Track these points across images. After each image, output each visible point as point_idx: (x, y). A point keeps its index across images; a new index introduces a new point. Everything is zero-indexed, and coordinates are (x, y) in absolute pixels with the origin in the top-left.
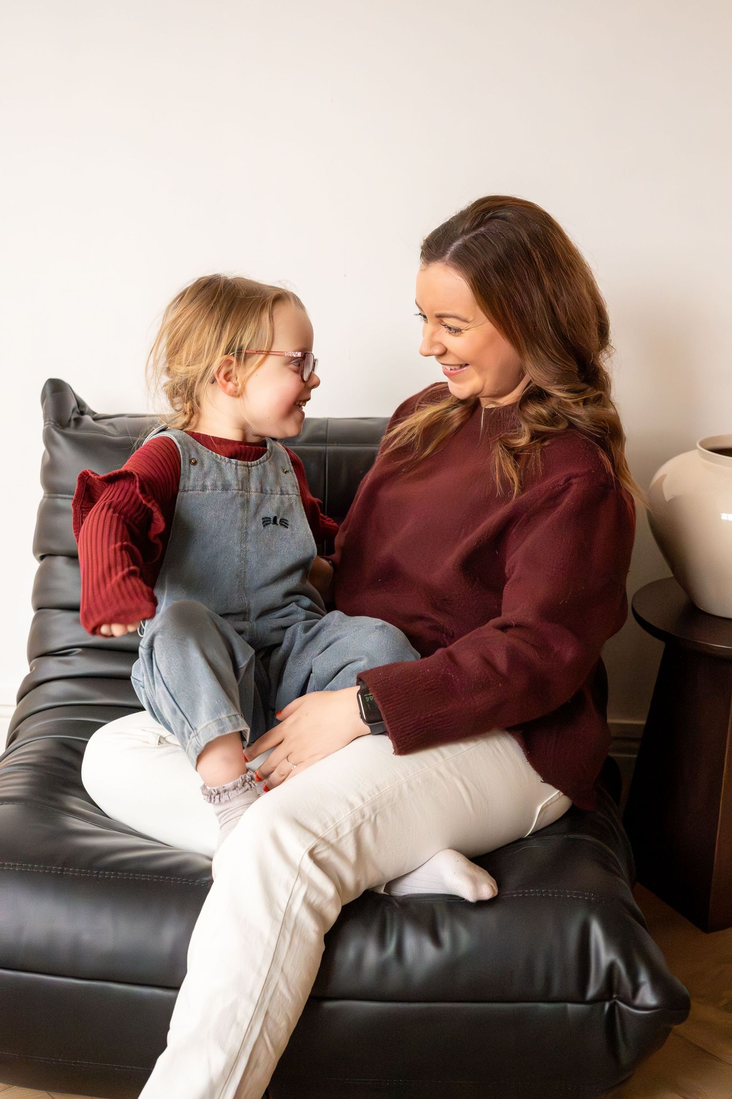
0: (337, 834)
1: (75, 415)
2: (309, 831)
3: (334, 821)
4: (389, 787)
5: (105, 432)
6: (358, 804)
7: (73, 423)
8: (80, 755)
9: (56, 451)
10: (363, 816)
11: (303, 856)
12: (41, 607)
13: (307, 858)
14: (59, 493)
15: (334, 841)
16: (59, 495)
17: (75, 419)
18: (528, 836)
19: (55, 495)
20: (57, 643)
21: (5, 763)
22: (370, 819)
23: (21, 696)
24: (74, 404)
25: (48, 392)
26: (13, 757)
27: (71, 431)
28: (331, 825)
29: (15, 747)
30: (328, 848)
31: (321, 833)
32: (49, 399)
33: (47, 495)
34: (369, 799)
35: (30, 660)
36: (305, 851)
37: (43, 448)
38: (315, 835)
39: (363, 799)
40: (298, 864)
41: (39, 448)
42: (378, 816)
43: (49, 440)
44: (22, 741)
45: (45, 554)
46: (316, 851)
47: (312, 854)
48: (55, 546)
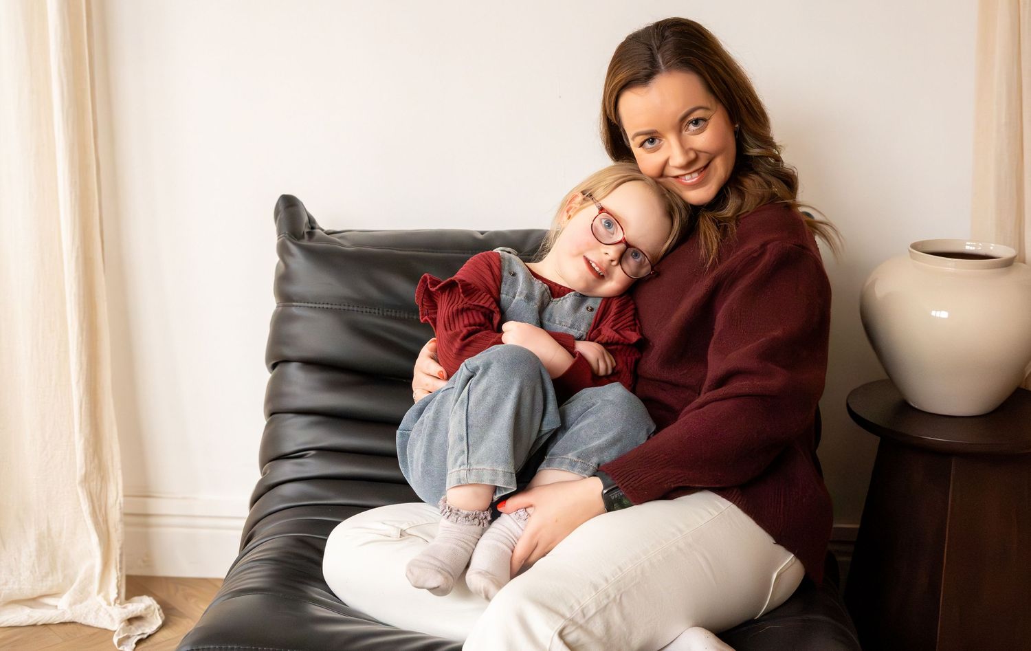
0: (584, 616)
1: (307, 230)
2: (557, 613)
3: (579, 603)
4: (630, 566)
5: (340, 244)
6: (604, 585)
7: (306, 236)
8: (321, 553)
9: (291, 261)
10: (608, 597)
11: (552, 638)
12: (275, 411)
13: (556, 638)
14: (294, 301)
15: (581, 621)
16: (294, 304)
17: (308, 233)
18: (762, 616)
19: (290, 304)
20: (289, 447)
21: (249, 558)
22: (615, 598)
23: (255, 500)
24: (306, 219)
25: (281, 208)
26: (256, 553)
27: (305, 242)
28: (577, 607)
29: (252, 546)
30: (577, 628)
31: (568, 615)
32: (282, 215)
33: (281, 304)
34: (613, 579)
35: (263, 464)
36: (553, 633)
37: (277, 259)
38: (563, 616)
39: (607, 580)
40: (548, 647)
41: (273, 260)
42: (623, 595)
43: (283, 251)
44: (259, 540)
45: (277, 361)
46: (566, 632)
47: (561, 635)
48: (288, 352)
